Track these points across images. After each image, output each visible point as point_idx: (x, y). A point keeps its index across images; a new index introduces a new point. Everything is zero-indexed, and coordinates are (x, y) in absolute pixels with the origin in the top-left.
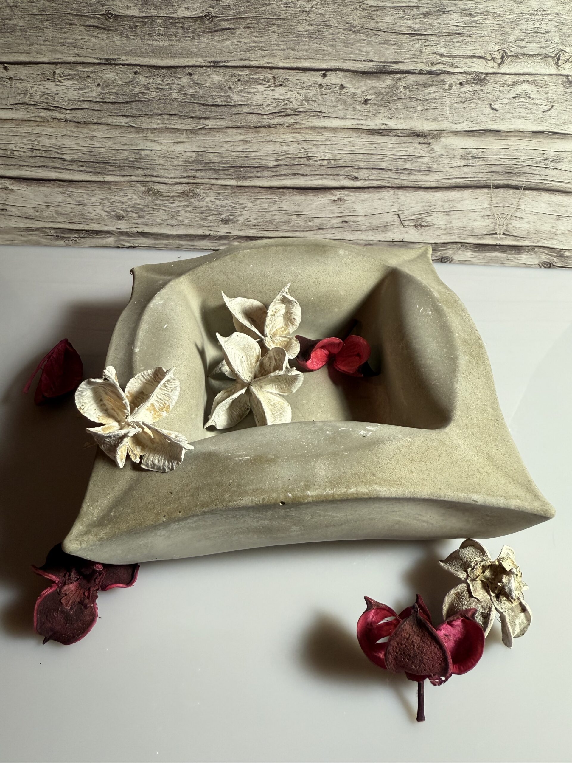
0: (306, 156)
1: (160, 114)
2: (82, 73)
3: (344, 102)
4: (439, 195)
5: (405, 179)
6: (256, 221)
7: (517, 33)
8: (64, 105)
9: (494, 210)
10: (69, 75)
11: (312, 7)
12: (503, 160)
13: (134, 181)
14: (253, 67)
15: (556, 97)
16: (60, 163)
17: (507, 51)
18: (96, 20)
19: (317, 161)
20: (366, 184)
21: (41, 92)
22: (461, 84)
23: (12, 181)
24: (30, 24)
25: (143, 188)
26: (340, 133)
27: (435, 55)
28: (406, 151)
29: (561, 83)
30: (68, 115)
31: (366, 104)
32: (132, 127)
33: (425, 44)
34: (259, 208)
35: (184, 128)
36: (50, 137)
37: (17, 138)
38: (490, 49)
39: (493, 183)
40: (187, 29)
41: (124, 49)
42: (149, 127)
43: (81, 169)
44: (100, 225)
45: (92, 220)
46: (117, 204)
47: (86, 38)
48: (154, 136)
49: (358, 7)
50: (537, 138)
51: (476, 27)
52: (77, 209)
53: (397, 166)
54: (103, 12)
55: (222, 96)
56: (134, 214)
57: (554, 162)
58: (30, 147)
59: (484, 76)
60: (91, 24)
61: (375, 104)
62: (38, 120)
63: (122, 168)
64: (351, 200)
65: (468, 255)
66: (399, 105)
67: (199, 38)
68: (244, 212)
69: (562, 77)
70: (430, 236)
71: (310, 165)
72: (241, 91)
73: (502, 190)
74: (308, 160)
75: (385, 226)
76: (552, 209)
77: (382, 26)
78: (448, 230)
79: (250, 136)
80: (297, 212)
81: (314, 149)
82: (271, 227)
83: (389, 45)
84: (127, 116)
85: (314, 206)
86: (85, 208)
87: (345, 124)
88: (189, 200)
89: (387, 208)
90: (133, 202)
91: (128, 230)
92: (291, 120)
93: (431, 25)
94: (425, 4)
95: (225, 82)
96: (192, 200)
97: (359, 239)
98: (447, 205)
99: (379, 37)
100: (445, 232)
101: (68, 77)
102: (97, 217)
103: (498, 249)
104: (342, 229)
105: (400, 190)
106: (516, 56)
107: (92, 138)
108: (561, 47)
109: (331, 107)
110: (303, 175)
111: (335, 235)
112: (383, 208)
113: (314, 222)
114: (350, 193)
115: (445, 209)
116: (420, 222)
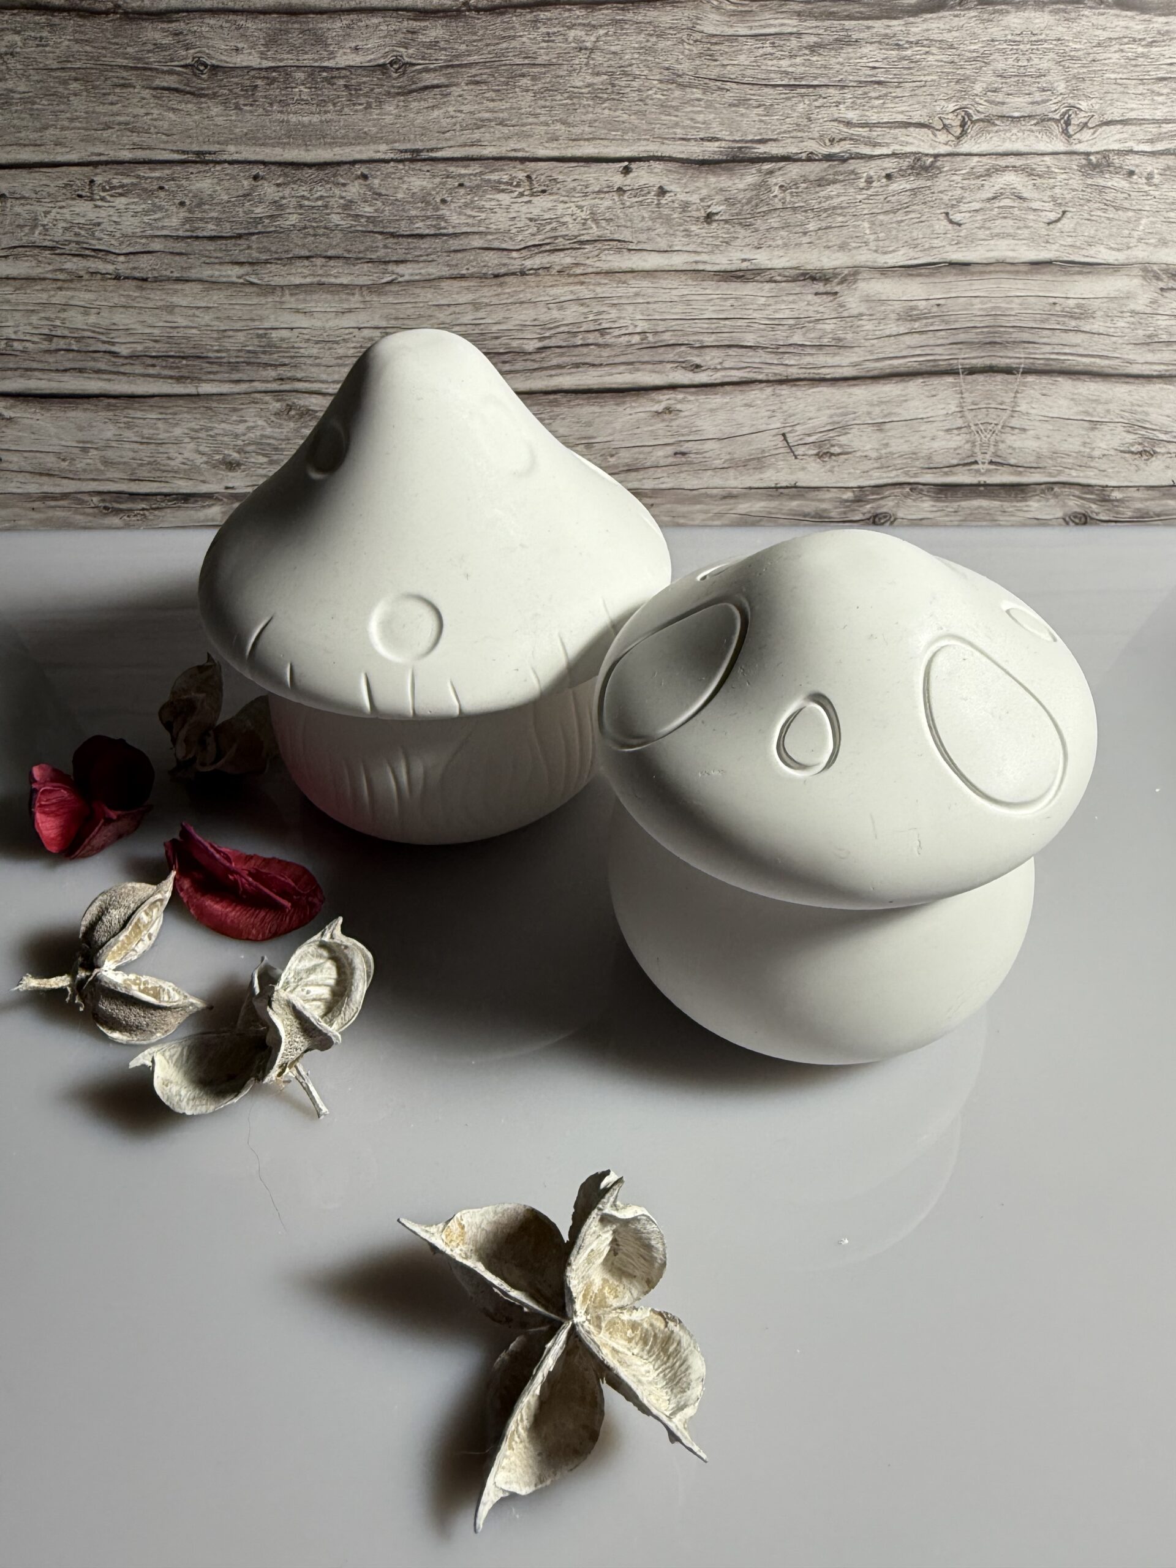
0: (598, 327)
1: (308, 258)
2: (149, 180)
3: (668, 220)
4: (861, 393)
5: (794, 366)
7: (987, 78)
8: (113, 245)
9: (969, 416)
10: (122, 186)
11: (597, 41)
12: (980, 319)
13: (259, 392)
14: (488, 159)
15: (1070, 196)
16: (110, 361)
17: (970, 111)
18: (174, 78)
19: (620, 336)
20: (718, 377)
21: (65, 220)
22: (889, 177)
23: (11, 401)
24: (41, 88)
25: (278, 405)
26: (661, 281)
27: (836, 124)
28: (792, 309)
29: (1076, 168)
30: (122, 266)
31: (709, 223)
32: (252, 284)
33: (817, 104)
35: (356, 283)
36: (86, 310)
37: (18, 315)
38: (938, 109)
39: (962, 365)
40: (356, 90)
41: (231, 132)
42: (286, 283)
43: (151, 371)
44: (191, 482)
45: (175, 472)
46: (225, 439)
47: (155, 111)
48: (297, 300)
49: (685, 38)
50: (1040, 273)
51: (910, 68)
52: (144, 452)
53: (776, 340)
54: (189, 61)
55: (428, 218)
56: (260, 457)
57: (1076, 319)
58: (46, 331)
59: (931, 159)
60: (165, 84)
61: (726, 221)
62: (61, 276)
63: (234, 367)
64: (691, 410)
65: (925, 506)
66: (774, 221)
67: (380, 105)
69: (1078, 157)
71: (606, 345)
72: (466, 205)
73: (980, 378)
74: (602, 335)
75: (758, 458)
76: (1081, 409)
77: (732, 71)
78: (883, 461)
79: (487, 293)
80: (585, 438)
81: (614, 313)
83: (747, 108)
84: (241, 264)
85: (618, 425)
86: (162, 450)
87: (673, 263)
89: (762, 421)
90: (258, 433)
92: (565, 259)
93: (825, 67)
94: (813, 27)
95: (434, 189)
97: (711, 486)
98: (877, 410)
99: (729, 94)
100: (876, 465)
101: (120, 191)
102: (186, 467)
103: (981, 492)
104: (677, 467)
105: (784, 387)
106: (988, 121)
107: (171, 308)
108: (1071, 101)
109: (642, 231)
110: (594, 365)
111: (662, 480)
112: (754, 423)
113: (619, 458)
114: (687, 396)
115: (874, 419)
116: (828, 446)
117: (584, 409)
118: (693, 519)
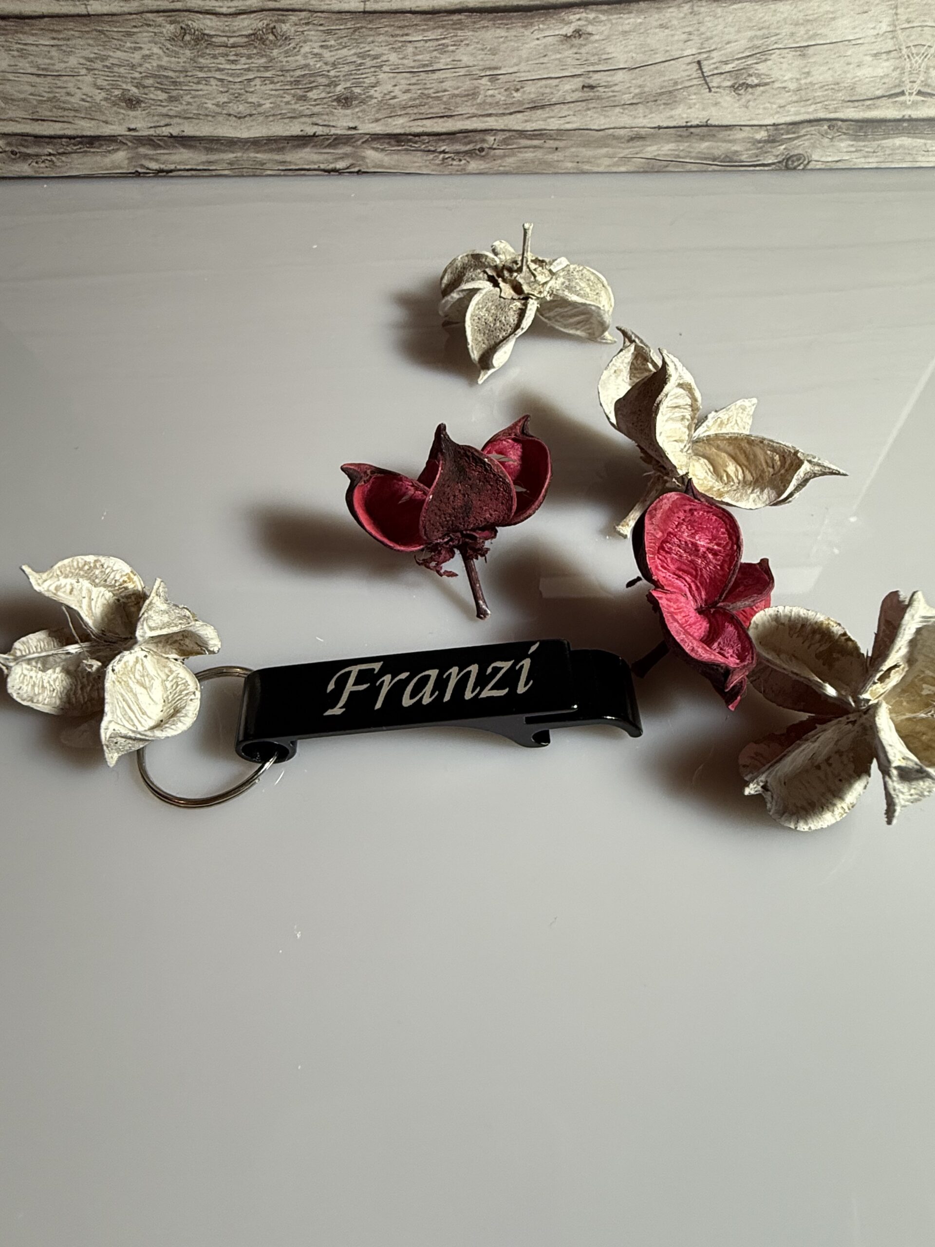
6: (406, 96)
9: (901, 36)
13: (151, 12)
25: (172, 28)
34: (412, 64)
44: (93, 122)
45: (76, 111)
46: (122, 70)
52: (43, 85)
56: (159, 92)
64: (602, 33)
65: (843, 147)
68: (382, 76)
70: (764, 109)
75: (670, 92)
78: (803, 93)
80: (490, 69)
82: (438, 109)
85: (524, 53)
86: (60, 84)
88: (268, 52)
89: (676, 46)
90: (155, 65)
91: (152, 132)
96: (275, 52)
97: (617, 125)
98: (802, 30)
100: (795, 98)
102: (87, 104)
103: (905, 128)
104: (584, 104)
111: (568, 119)
112: (668, 48)
113: (524, 92)
114: (601, 16)
115: (797, 42)
116: (744, 77)
117: (489, 33)
118: (598, 165)
